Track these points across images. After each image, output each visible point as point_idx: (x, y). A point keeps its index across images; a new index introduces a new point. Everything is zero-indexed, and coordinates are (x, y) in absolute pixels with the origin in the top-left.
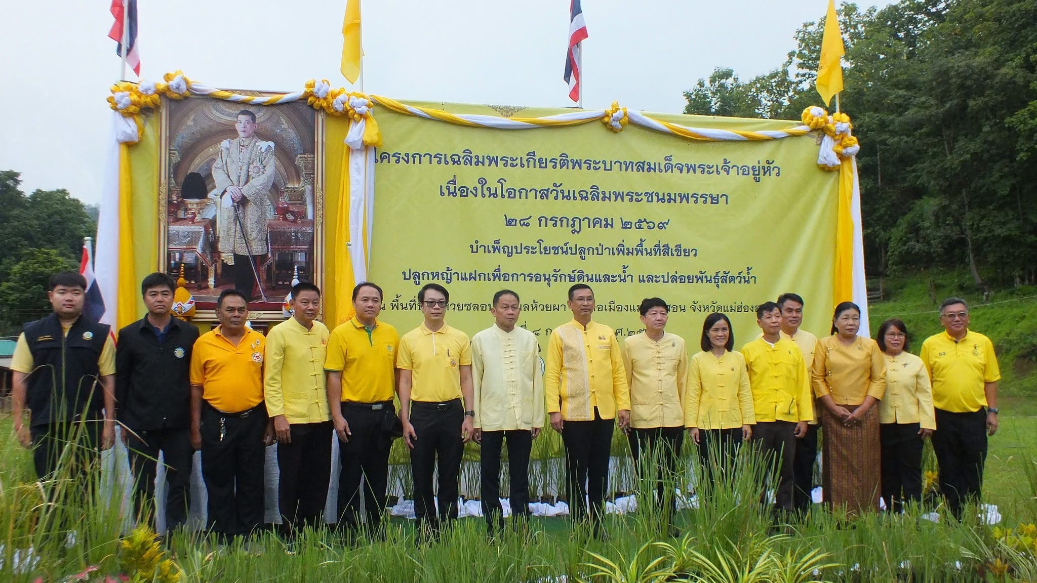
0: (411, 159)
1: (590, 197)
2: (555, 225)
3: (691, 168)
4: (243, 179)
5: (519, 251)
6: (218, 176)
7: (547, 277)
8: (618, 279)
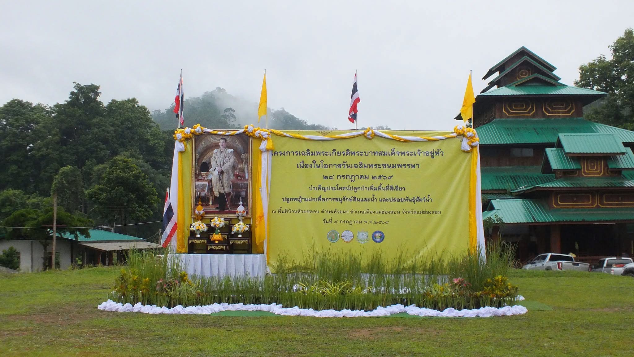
0: (286, 153)
1: (359, 166)
2: (344, 178)
3: (403, 154)
4: (222, 164)
5: (329, 189)
6: (213, 163)
7: (340, 199)
8: (370, 200)
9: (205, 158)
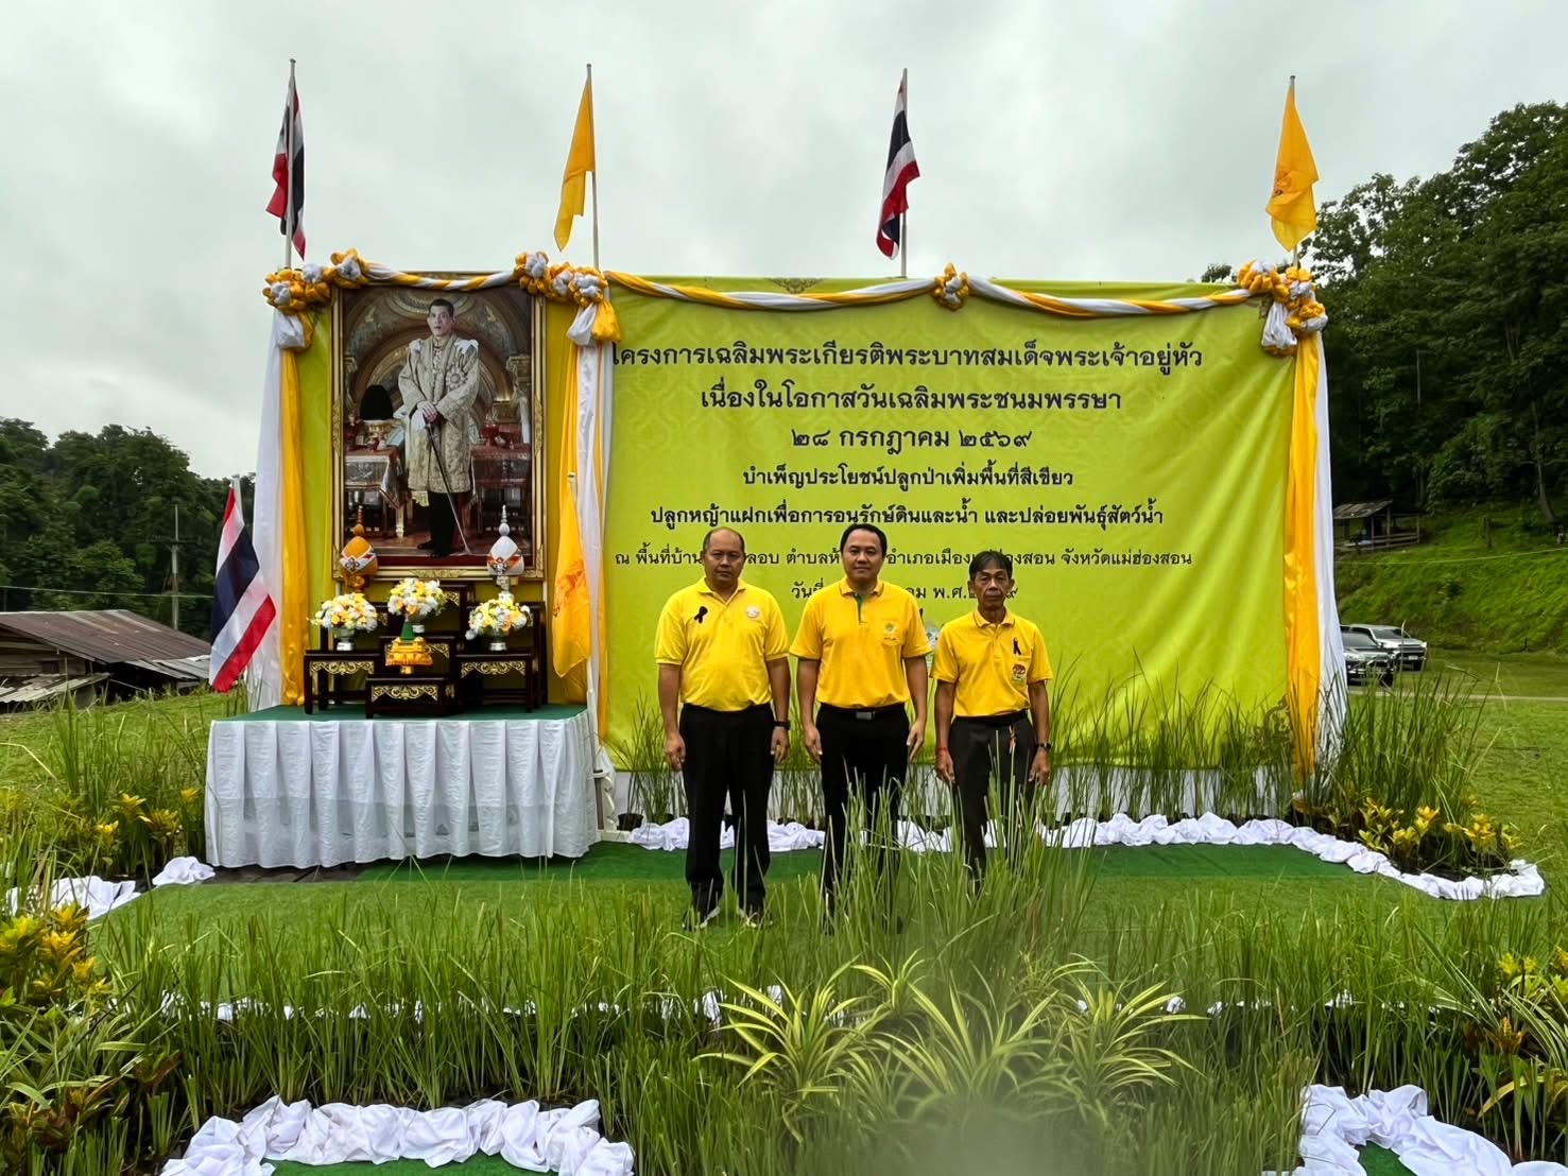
0: (663, 357)
1: (914, 401)
2: (864, 443)
3: (1066, 357)
4: (438, 391)
5: (813, 480)
6: (407, 389)
8: (956, 517)
9: (379, 369)
